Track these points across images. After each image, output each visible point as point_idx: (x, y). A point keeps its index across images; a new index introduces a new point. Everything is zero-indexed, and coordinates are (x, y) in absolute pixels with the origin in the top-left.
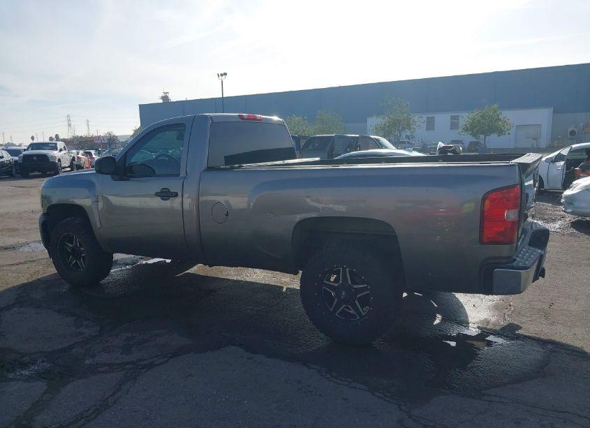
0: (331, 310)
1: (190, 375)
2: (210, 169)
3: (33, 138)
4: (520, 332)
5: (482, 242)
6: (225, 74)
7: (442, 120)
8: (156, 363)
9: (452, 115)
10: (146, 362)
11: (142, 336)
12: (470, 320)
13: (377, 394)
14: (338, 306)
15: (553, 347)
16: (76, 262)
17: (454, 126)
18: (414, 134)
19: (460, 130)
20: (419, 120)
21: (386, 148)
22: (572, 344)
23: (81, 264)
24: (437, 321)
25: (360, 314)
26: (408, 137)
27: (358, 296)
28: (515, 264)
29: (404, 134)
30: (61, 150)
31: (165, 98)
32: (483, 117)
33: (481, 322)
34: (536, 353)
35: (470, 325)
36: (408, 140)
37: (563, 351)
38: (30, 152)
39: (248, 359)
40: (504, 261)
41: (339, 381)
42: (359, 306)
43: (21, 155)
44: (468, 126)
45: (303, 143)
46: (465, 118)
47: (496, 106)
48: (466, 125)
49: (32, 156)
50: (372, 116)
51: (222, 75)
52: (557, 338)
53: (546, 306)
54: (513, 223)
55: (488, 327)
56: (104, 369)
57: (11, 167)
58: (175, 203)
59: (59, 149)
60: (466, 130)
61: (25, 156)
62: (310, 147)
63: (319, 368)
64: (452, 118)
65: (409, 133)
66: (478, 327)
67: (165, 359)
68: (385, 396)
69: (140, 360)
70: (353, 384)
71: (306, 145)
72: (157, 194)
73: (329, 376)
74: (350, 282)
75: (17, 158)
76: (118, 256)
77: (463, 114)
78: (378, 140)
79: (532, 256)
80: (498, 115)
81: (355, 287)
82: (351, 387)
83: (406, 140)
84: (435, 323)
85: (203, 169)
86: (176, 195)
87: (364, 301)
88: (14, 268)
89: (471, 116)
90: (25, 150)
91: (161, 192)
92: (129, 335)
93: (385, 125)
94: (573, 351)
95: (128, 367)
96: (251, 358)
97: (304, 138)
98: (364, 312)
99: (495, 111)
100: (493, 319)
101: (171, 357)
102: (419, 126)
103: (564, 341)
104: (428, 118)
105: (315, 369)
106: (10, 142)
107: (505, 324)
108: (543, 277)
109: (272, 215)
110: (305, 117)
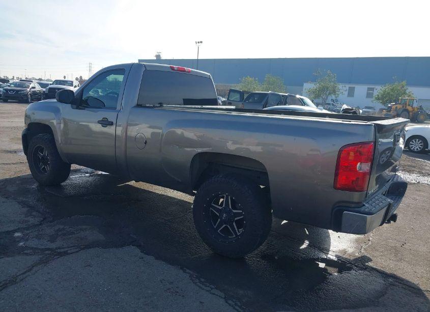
0: (215, 227)
1: (89, 266)
2: (139, 106)
3: (65, 77)
4: (370, 264)
5: (335, 188)
6: (201, 42)
7: (361, 90)
8: (69, 252)
9: (368, 86)
10: (62, 250)
11: (70, 229)
12: (331, 248)
13: (230, 302)
14: (220, 225)
15: (393, 281)
16: (44, 168)
17: (369, 95)
18: (337, 98)
19: (374, 99)
20: (343, 88)
21: (308, 105)
22: (410, 280)
23: (47, 168)
24: (304, 246)
25: (236, 233)
26: (333, 100)
27: (236, 219)
28: (362, 209)
29: (330, 98)
30: (75, 87)
31: (158, 56)
32: (392, 90)
33: (340, 251)
34: (377, 284)
35: (330, 253)
36: (333, 102)
37: (401, 285)
38: (55, 86)
39: (140, 258)
40: (353, 205)
41: (203, 287)
42: (235, 227)
43: (48, 88)
44: (380, 96)
45: (246, 96)
46: (379, 90)
47: (404, 83)
48: (378, 95)
49: (55, 89)
50: (307, 82)
51: (199, 42)
52: (399, 274)
53: (398, 245)
54: (364, 174)
55: (344, 256)
56: (29, 252)
57: (40, 95)
58: (110, 130)
59: (74, 85)
60: (378, 99)
61: (50, 88)
62: (250, 100)
63: (192, 273)
64: (369, 89)
65: (333, 97)
66: (336, 256)
67: (78, 250)
68: (236, 304)
69: (59, 248)
70: (213, 291)
71: (248, 98)
72: (99, 122)
73: (197, 281)
74: (230, 207)
75: (44, 89)
76: (74, 167)
77: (376, 87)
78: (302, 99)
79: (381, 204)
80: (405, 90)
81: (234, 211)
82: (210, 293)
83: (331, 103)
84: (301, 248)
85: (134, 106)
86: (112, 124)
87: (240, 224)
88: (6, 166)
89: (383, 89)
90: (51, 84)
91: (102, 120)
92: (61, 227)
93: (316, 89)
94: (410, 287)
95: (47, 252)
96: (143, 258)
97: (247, 92)
98: (239, 232)
99: (403, 87)
100: (350, 250)
101: (82, 249)
102: (342, 93)
103: (404, 277)
104: (349, 88)
105: (189, 273)
106: (49, 78)
107: (360, 256)
108: (395, 222)
109: (177, 147)
110: (257, 79)
